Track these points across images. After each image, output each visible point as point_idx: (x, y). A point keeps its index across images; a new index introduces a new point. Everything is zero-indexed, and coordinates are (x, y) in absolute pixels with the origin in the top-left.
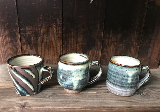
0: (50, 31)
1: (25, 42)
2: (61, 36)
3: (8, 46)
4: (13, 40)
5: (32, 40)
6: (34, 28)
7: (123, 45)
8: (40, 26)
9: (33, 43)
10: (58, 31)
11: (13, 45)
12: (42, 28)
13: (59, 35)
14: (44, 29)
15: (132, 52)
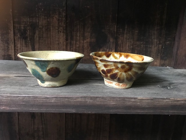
0: (51, 22)
1: (19, 36)
2: (64, 29)
4: (4, 33)
5: (28, 33)
6: (31, 18)
7: (141, 43)
8: (39, 17)
9: (29, 37)
10: (60, 23)
11: (4, 40)
12: (41, 19)
13: (62, 28)
14: (44, 20)
15: (153, 52)
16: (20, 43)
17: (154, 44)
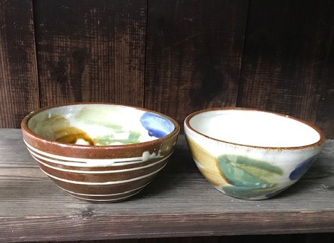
0: (115, 49)
1: (49, 75)
4: (18, 70)
6: (75, 40)
7: (285, 90)
8: (91, 38)
10: (134, 51)
11: (18, 84)
12: (96, 43)
13: (137, 61)
14: (101, 44)
17: (308, 93)
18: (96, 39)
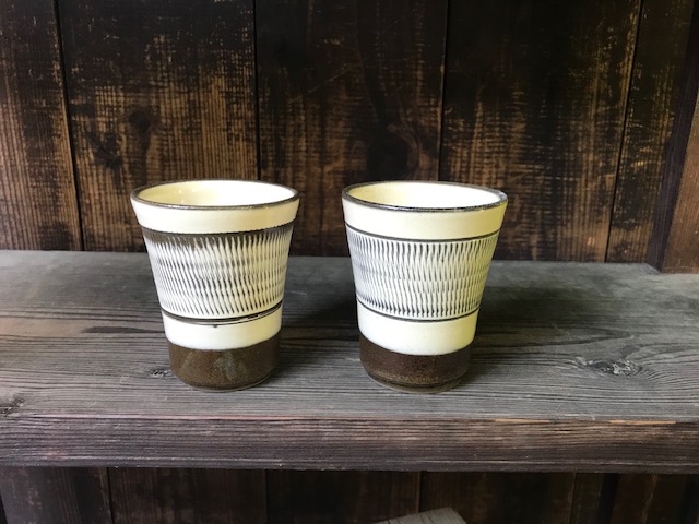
0: (202, 105)
1: (92, 156)
2: (248, 129)
3: (16, 179)
4: (39, 149)
5: (124, 147)
6: (132, 94)
7: (537, 167)
8: (158, 87)
9: (126, 160)
10: (235, 106)
11: (40, 174)
12: (167, 96)
13: (240, 124)
14: (175, 98)
15: (582, 202)
16: (95, 182)
17: (587, 171)
18: (167, 90)
